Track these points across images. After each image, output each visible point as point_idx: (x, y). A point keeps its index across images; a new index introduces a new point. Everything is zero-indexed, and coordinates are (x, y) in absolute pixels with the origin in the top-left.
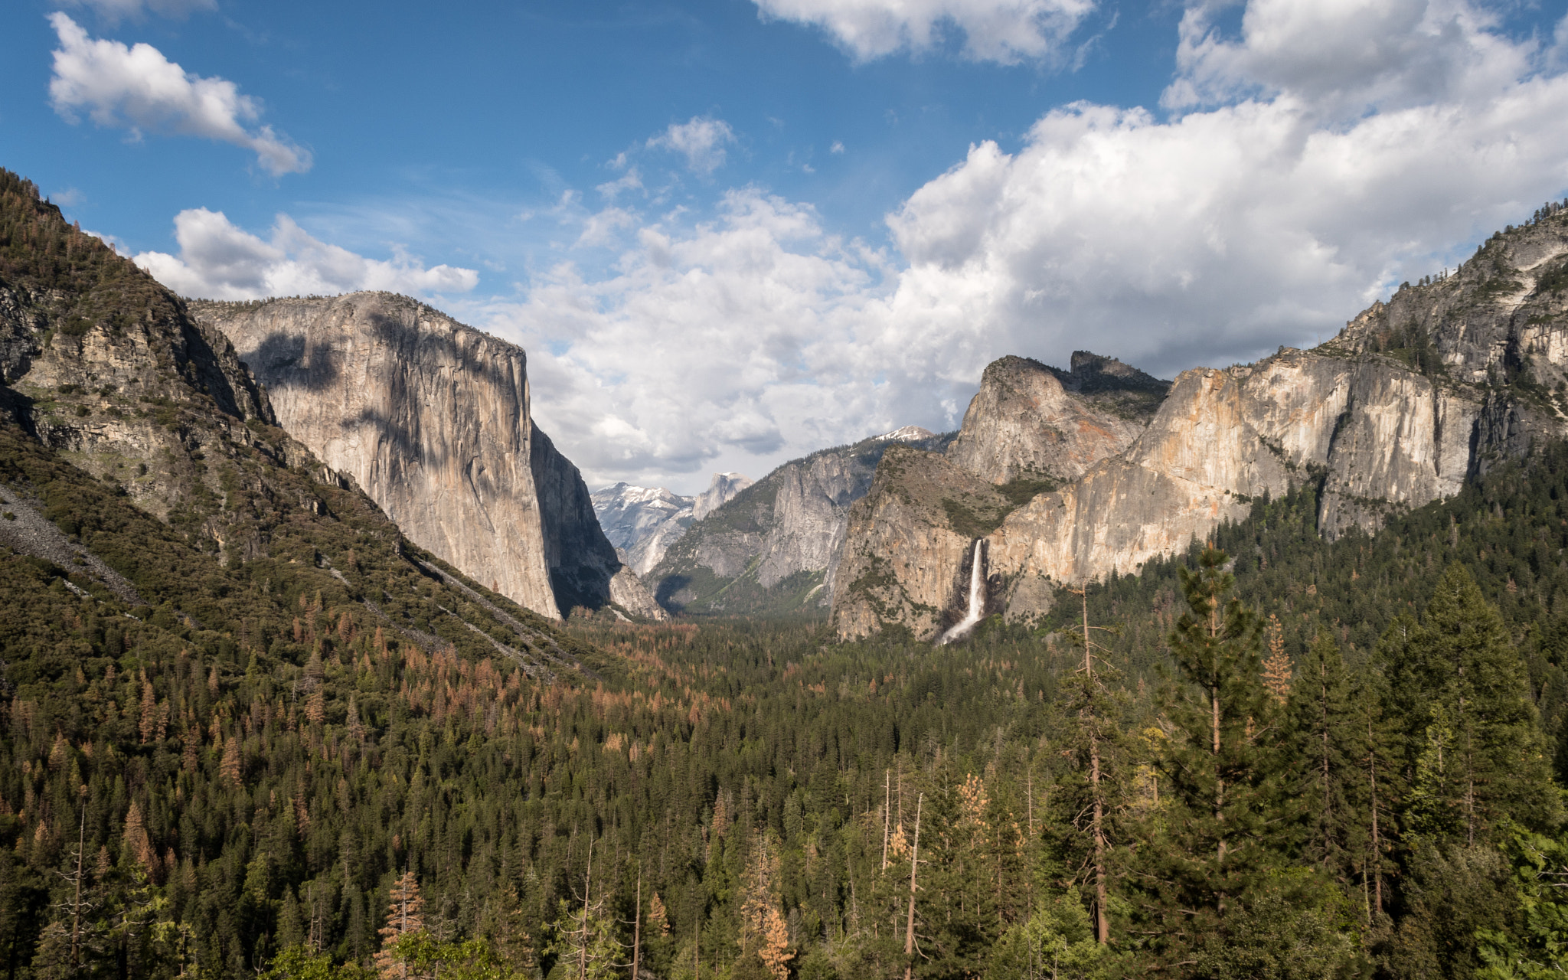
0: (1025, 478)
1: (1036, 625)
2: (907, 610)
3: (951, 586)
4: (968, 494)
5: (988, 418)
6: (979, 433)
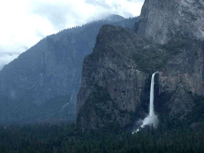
0: (175, 40)
1: (186, 119)
2: (117, 114)
3: (139, 100)
4: (146, 50)
5: (155, 9)
6: (149, 17)
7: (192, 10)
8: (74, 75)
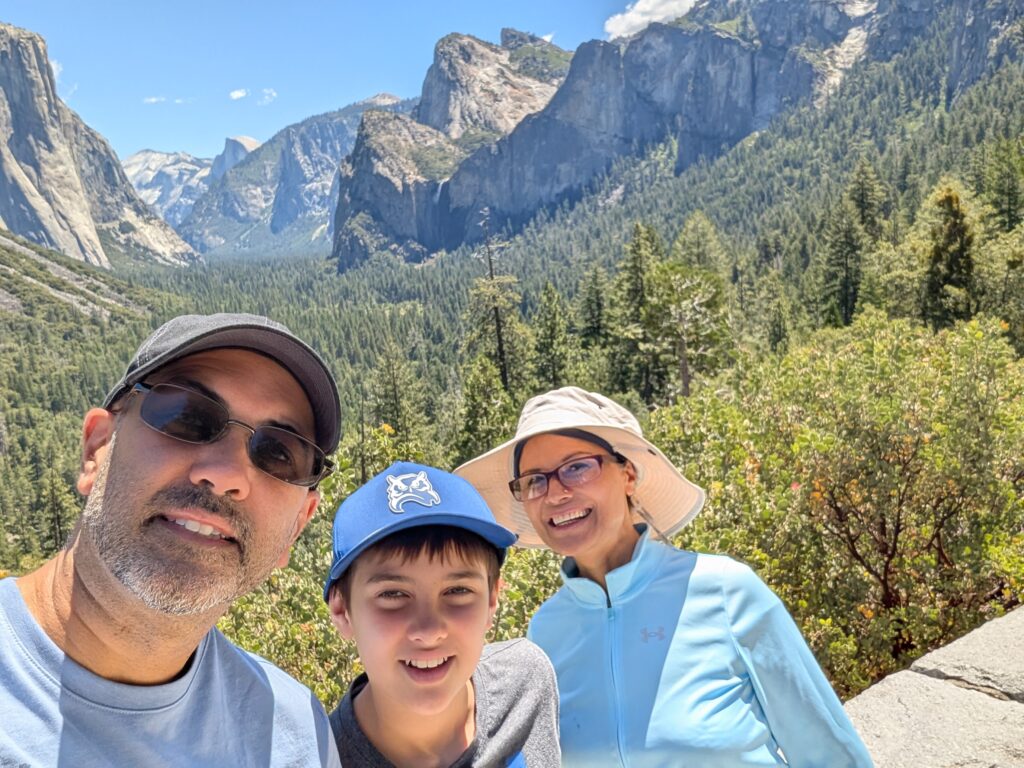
0: (472, 132)
6: (434, 97)
7: (495, 87)
8: (330, 184)
